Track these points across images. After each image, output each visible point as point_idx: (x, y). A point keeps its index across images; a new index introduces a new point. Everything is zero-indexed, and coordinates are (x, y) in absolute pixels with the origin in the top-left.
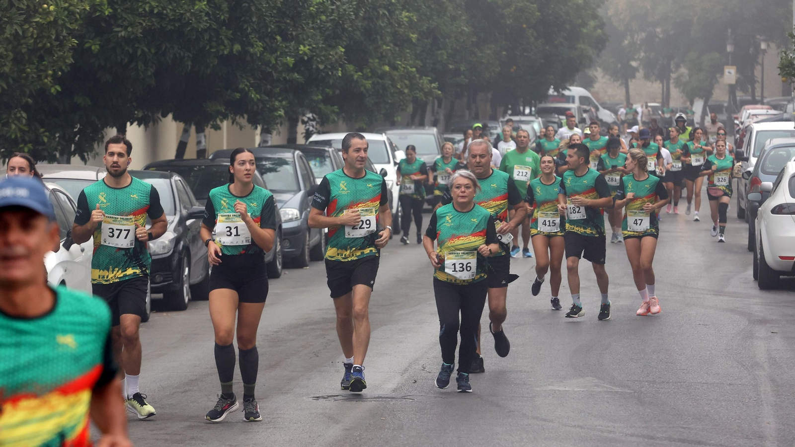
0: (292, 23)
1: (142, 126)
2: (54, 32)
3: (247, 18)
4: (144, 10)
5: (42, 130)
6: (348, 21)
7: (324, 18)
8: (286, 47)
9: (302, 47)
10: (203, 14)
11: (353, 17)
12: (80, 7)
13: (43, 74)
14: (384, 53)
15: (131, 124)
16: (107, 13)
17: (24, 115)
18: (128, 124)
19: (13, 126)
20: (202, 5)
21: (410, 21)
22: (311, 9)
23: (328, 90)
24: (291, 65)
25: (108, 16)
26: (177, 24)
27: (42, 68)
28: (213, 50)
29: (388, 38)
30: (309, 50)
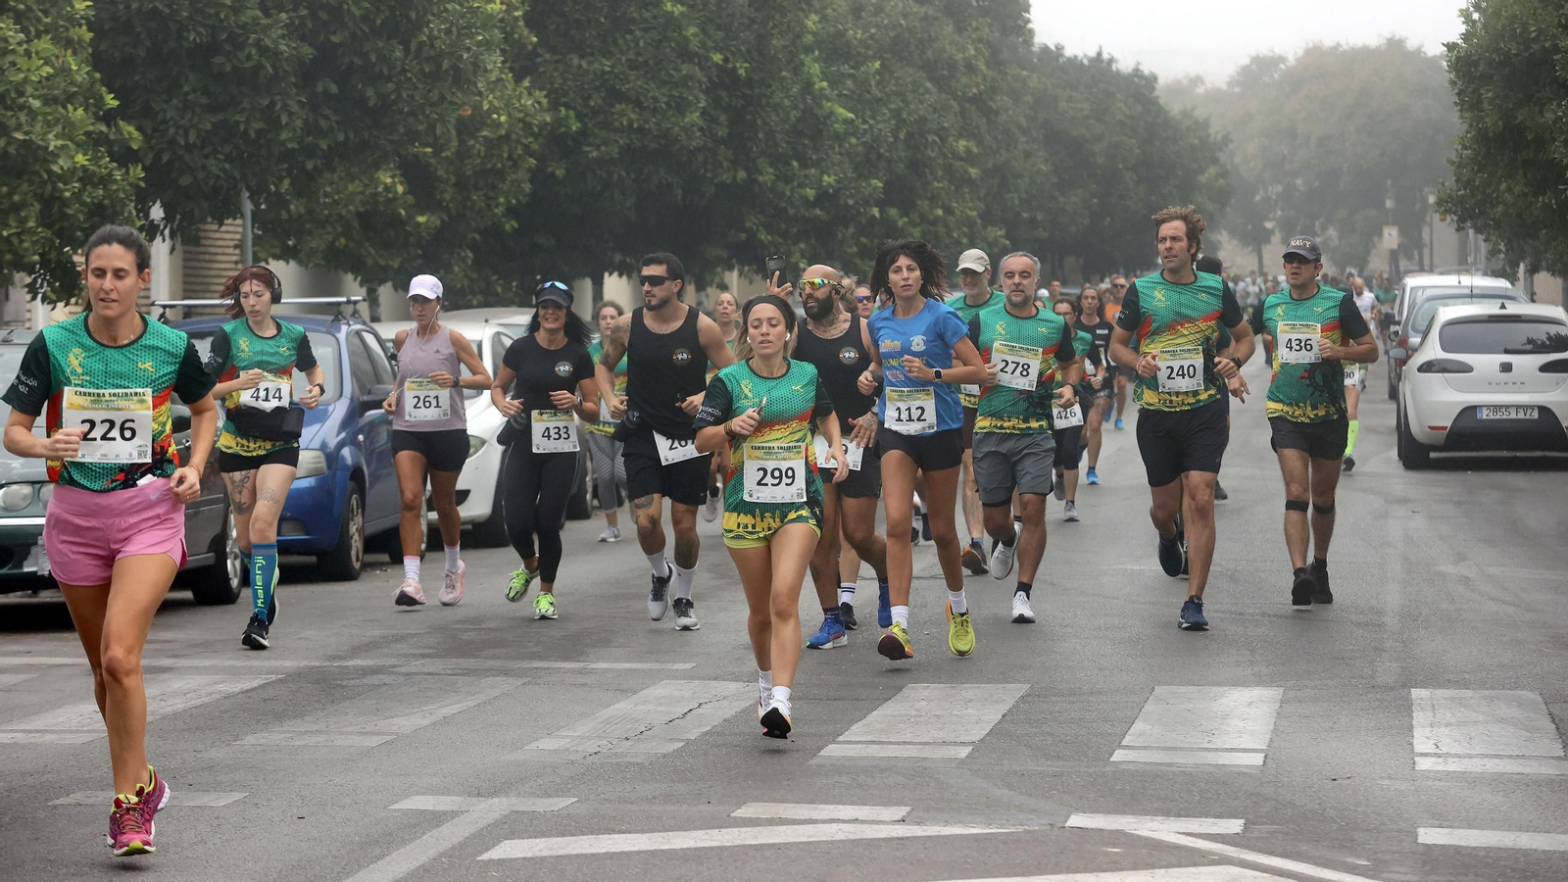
0: (812, 144)
1: (625, 278)
2: (506, 148)
3: (752, 134)
4: (622, 124)
5: (495, 277)
6: (885, 145)
7: (853, 141)
8: (806, 176)
9: (826, 178)
10: (695, 129)
11: (891, 139)
12: (538, 118)
13: (493, 203)
14: (935, 192)
15: (610, 274)
16: (574, 128)
17: (470, 254)
18: (606, 275)
19: (456, 269)
20: (694, 117)
21: (968, 151)
22: (836, 126)
23: (863, 240)
24: (812, 199)
25: (576, 132)
26: (663, 142)
27: (491, 194)
28: (709, 175)
29: (940, 173)
30: (835, 180)
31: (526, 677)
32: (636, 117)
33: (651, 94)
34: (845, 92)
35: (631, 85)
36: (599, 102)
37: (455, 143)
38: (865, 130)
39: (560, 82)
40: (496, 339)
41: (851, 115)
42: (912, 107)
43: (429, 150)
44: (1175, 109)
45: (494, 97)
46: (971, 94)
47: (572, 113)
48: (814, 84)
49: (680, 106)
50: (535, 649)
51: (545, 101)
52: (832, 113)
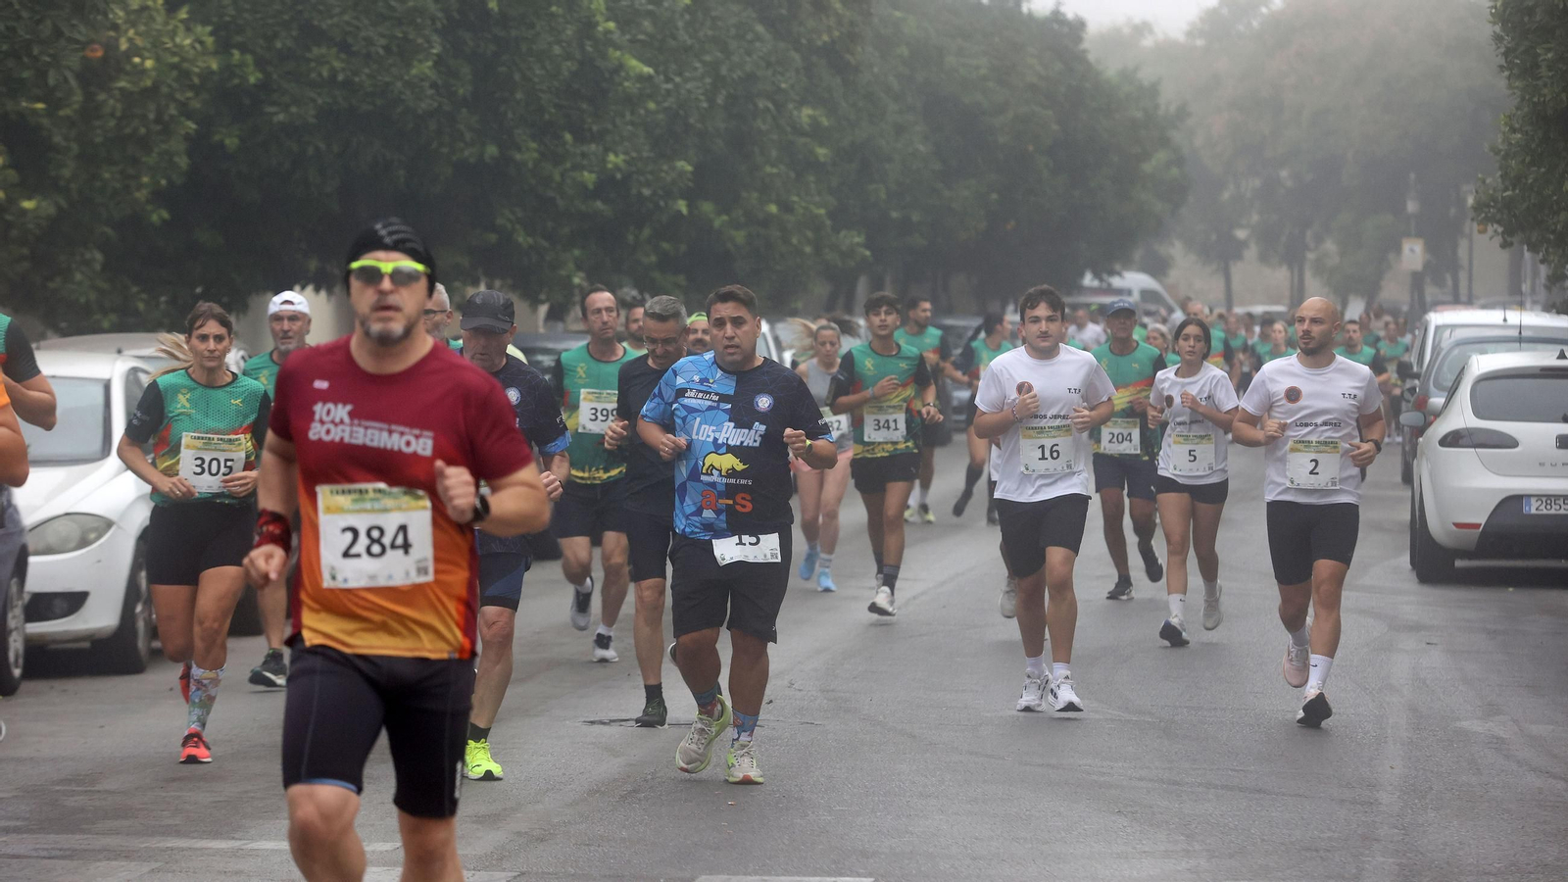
0: (592, 110)
2: (152, 106)
3: (507, 94)
4: (320, 75)
6: (696, 112)
7: (652, 106)
8: (584, 155)
9: (612, 157)
10: (426, 84)
11: (705, 105)
12: (200, 64)
14: (767, 180)
20: (424, 68)
21: (815, 123)
22: (626, 84)
23: (665, 245)
24: (591, 186)
25: (255, 85)
26: (379, 102)
27: (131, 171)
28: (445, 150)
29: (774, 153)
30: (625, 161)
31: (156, 861)
32: (343, 65)
33: (363, 34)
34: (641, 37)
35: (335, 20)
36: (289, 43)
37: (78, 98)
38: (668, 92)
39: (233, 13)
40: (131, 377)
41: (647, 70)
42: (735, 58)
43: (40, 106)
44: (1111, 69)
45: (137, 33)
46: (819, 43)
47: (249, 58)
48: (597, 24)
49: (405, 52)
50: (170, 822)
51: (210, 40)
52: (620, 67)
